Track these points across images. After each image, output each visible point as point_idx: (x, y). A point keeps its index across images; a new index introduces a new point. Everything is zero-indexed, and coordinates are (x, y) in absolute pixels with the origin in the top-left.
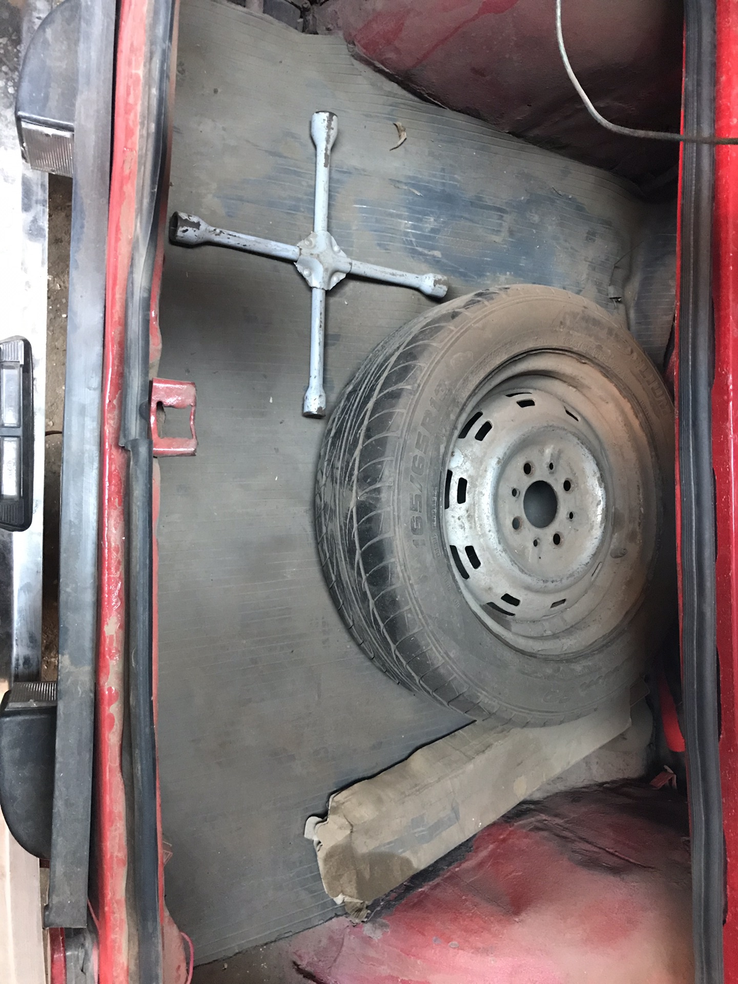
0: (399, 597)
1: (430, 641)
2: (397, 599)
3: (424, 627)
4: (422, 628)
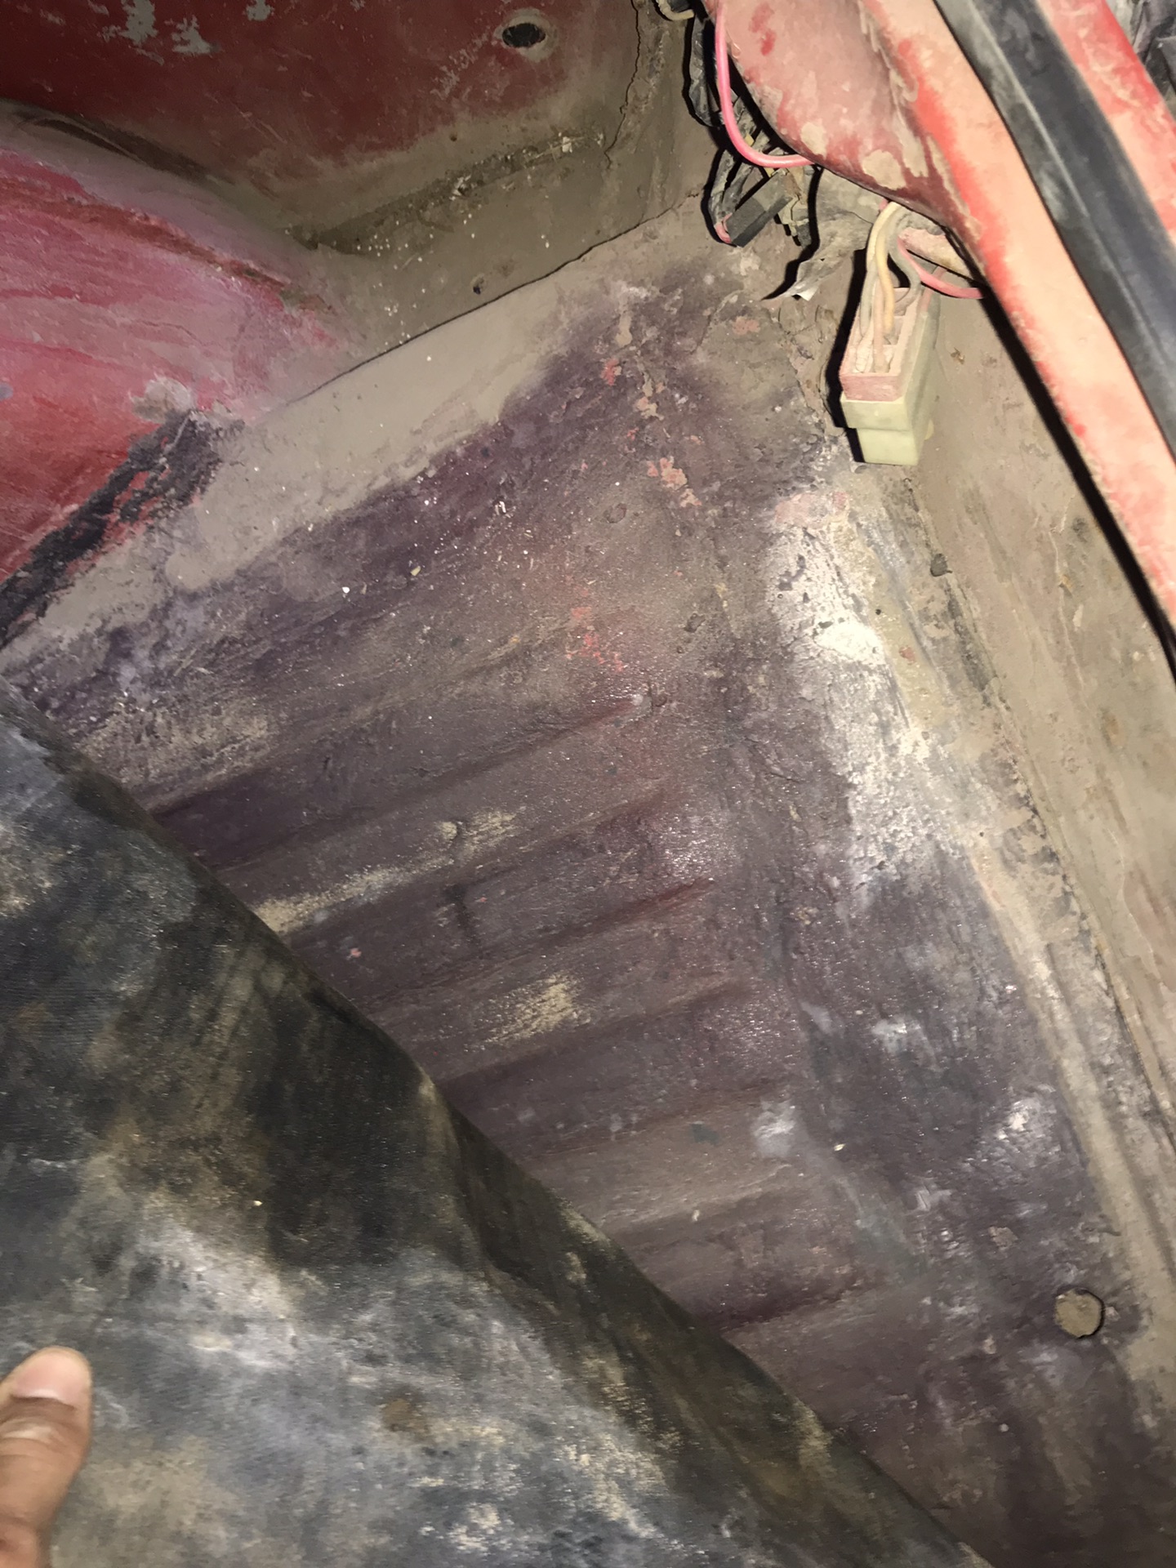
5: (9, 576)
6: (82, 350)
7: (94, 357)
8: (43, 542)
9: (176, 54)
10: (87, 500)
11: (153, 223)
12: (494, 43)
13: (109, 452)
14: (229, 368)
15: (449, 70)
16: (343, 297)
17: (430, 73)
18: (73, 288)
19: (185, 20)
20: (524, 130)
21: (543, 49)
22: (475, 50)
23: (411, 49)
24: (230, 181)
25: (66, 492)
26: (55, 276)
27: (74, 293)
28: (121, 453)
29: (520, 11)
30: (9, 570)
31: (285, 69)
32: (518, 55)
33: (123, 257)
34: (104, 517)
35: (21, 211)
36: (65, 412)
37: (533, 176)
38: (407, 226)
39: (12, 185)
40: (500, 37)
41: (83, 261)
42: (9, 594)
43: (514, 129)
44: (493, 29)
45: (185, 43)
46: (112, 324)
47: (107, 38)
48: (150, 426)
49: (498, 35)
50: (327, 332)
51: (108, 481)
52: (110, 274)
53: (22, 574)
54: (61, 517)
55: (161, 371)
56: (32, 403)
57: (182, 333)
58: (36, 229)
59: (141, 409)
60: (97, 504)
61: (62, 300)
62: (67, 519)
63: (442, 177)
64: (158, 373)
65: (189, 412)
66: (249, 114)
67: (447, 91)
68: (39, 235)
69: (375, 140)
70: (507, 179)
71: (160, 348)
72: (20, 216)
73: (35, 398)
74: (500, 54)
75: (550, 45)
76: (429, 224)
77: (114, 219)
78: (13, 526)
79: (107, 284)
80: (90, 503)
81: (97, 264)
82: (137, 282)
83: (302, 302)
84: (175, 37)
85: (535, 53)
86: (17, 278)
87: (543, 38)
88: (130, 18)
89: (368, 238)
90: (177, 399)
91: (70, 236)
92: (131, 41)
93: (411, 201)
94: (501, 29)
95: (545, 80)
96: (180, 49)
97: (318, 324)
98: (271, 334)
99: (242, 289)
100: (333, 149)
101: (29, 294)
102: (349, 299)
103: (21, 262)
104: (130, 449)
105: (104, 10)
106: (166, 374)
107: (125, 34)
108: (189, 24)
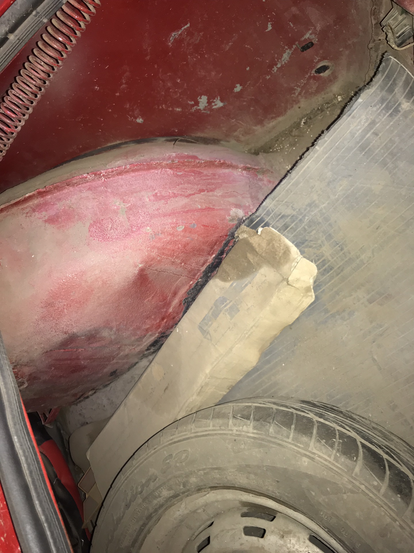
0: (399, 500)
1: (336, 464)
2: (399, 495)
3: (352, 477)
4: (353, 475)
5: (197, 281)
6: (211, 207)
7: (215, 208)
8: (206, 268)
9: (213, 109)
10: (217, 252)
11: (222, 162)
12: (312, 75)
13: (223, 236)
14: (249, 200)
15: (297, 87)
16: (272, 167)
17: (291, 90)
18: (204, 189)
19: (216, 98)
20: (323, 98)
21: (329, 71)
22: (306, 79)
23: (285, 85)
24: (228, 142)
25: (212, 252)
26: (199, 186)
27: (205, 190)
28: (226, 236)
29: (320, 63)
30: (196, 280)
31: (246, 103)
32: (321, 76)
33: (214, 175)
34: (222, 257)
35: (186, 170)
36: (211, 227)
37: (329, 111)
38: (287, 139)
39: (183, 163)
40: (314, 72)
41: (205, 180)
42: (196, 287)
43: (320, 99)
44: (311, 71)
45: (216, 105)
46: (217, 196)
47: (193, 110)
48: (233, 225)
49: (313, 72)
50: (271, 180)
51: (223, 245)
52: (213, 181)
53: (200, 280)
54: (211, 260)
55: (233, 207)
56: (202, 227)
57: (235, 193)
58: (191, 174)
59: (231, 220)
60: (220, 253)
61: (202, 193)
62: (212, 260)
63: (296, 120)
64: (233, 208)
65: (243, 218)
66: (235, 120)
67: (297, 94)
68: (192, 175)
69: (274, 116)
70: (320, 115)
71: (231, 200)
72: (185, 171)
73: (202, 225)
74: (314, 78)
75: (331, 70)
76: (295, 136)
77: (210, 164)
78: (198, 266)
79: (213, 184)
80: (218, 253)
81: (208, 179)
82: (220, 181)
83: (263, 173)
84: (213, 104)
85: (326, 74)
86: (190, 190)
87: (329, 68)
88: (200, 103)
89: (274, 146)
90: (239, 214)
91: (200, 173)
92: (200, 109)
93: (286, 131)
94: (314, 70)
95: (331, 81)
96: (214, 107)
97: (268, 178)
98: (257, 186)
99: (246, 174)
100: (260, 122)
101: (194, 194)
102: (274, 167)
103: (190, 185)
104: (228, 234)
105: (193, 103)
106: (235, 207)
107: (198, 108)
108: (217, 99)
